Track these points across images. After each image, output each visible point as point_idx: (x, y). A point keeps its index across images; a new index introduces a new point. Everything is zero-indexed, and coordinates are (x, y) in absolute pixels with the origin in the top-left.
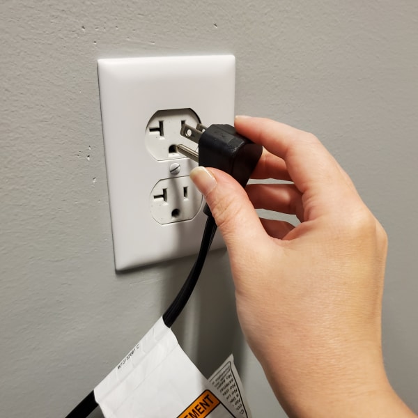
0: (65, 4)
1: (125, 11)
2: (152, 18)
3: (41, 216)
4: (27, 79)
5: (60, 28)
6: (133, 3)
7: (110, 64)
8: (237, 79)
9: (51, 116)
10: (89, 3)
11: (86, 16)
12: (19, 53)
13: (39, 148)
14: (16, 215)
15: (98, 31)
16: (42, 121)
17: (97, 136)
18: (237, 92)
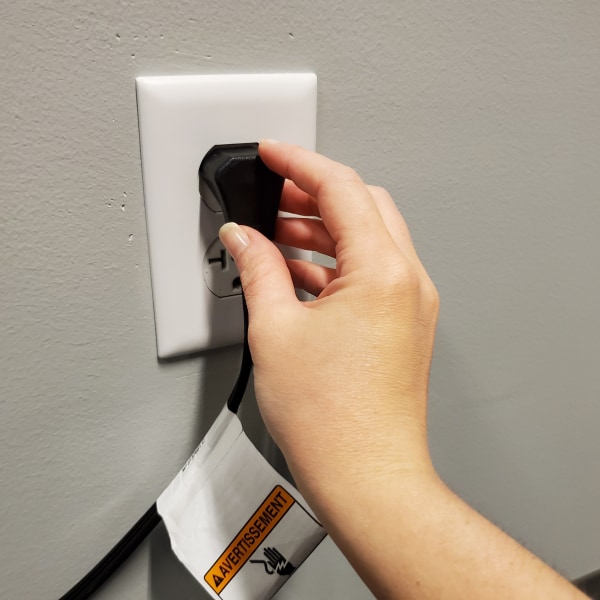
0: (95, 5)
1: (173, 15)
2: (208, 24)
3: (60, 284)
4: (45, 103)
5: (87, 36)
6: (184, 4)
7: (153, 84)
8: (319, 107)
9: (74, 152)
10: (125, 4)
11: (121, 21)
12: (34, 68)
13: (58, 194)
14: (27, 283)
15: (137, 41)
16: (63, 159)
17: (135, 179)
18: (319, 123)
